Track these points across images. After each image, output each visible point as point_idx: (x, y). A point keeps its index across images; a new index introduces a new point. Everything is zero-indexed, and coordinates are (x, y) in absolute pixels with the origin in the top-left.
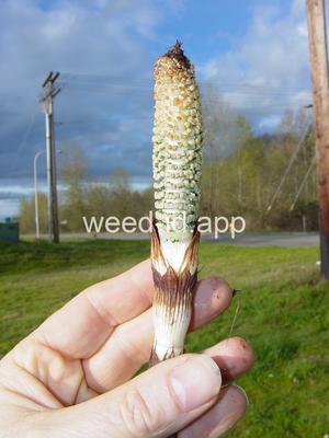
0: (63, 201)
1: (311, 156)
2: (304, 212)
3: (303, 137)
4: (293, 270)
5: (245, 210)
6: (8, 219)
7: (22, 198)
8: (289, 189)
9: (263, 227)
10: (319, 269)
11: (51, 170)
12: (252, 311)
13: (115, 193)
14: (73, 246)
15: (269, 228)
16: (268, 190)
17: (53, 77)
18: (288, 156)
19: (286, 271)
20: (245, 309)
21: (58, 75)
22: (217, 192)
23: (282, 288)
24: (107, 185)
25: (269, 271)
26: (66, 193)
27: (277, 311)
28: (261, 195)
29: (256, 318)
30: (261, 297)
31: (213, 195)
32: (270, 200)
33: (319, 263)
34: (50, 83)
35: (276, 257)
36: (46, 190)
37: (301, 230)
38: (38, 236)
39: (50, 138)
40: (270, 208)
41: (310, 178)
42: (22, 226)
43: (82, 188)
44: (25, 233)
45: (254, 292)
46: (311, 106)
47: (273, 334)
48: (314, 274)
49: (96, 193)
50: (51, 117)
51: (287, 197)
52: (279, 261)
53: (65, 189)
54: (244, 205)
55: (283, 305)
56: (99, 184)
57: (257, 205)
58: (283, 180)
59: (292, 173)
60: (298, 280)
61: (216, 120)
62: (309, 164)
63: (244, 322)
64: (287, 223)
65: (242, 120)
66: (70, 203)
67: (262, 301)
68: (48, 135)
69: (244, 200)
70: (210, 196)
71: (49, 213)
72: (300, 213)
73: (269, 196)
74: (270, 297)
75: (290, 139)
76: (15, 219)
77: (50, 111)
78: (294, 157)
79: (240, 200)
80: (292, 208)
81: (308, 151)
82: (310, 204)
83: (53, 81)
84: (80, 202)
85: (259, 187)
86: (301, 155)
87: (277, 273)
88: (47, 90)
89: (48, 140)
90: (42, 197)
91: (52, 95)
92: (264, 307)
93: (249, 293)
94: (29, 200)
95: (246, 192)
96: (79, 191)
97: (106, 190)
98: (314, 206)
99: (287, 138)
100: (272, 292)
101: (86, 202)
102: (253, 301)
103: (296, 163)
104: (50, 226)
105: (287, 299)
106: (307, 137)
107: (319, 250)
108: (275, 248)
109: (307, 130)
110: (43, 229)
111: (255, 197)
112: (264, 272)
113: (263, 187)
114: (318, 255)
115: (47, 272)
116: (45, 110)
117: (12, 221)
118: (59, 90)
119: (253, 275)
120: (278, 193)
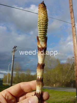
0: (14, 76)
1: (74, 69)
2: (72, 83)
3: (72, 65)
4: (69, 98)
5: (58, 81)
8: (68, 77)
9: (62, 86)
11: (12, 68)
13: (27, 75)
15: (63, 86)
16: (63, 77)
17: (15, 47)
18: (68, 69)
19: (68, 98)
22: (51, 77)
24: (25, 73)
25: (63, 98)
26: (15, 74)
28: (62, 78)
32: (64, 79)
33: (76, 96)
35: (65, 94)
36: (11, 73)
37: (71, 87)
38: (7, 84)
40: (64, 81)
41: (73, 74)
42: (4, 81)
43: (19, 73)
44: (4, 83)
46: (74, 57)
48: (75, 99)
49: (22, 74)
50: (14, 56)
51: (68, 79)
52: (66, 95)
53: (15, 73)
54: (58, 80)
56: (23, 72)
57: (60, 80)
58: (67, 74)
59: (69, 73)
60: (71, 101)
62: (73, 71)
64: (68, 85)
68: (13, 60)
70: (49, 77)
71: (11, 78)
72: (71, 83)
73: (64, 78)
75: (69, 65)
79: (56, 79)
80: (69, 82)
82: (74, 81)
83: (15, 48)
84: (18, 76)
85: (61, 76)
86: (71, 68)
87: (65, 98)
88: (14, 50)
89: (12, 61)
90: (9, 74)
94: (6, 75)
95: (58, 77)
96: (18, 73)
97: (25, 74)
101: (20, 76)
103: (70, 70)
104: (10, 82)
106: (73, 64)
108: (65, 92)
109: (73, 63)
111: (60, 78)
112: (62, 98)
113: (62, 76)
114: (76, 94)
116: (13, 54)
117: (2, 80)
118: (16, 50)
119: (59, 98)
120: (66, 78)
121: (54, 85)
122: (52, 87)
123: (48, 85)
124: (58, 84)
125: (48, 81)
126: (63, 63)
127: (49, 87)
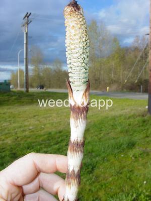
0: (31, 73)
1: (146, 58)
2: (141, 84)
3: (144, 49)
4: (135, 109)
5: (115, 81)
6: (5, 81)
7: (12, 71)
8: (135, 73)
9: (122, 90)
10: (147, 110)
11: (26, 59)
12: (115, 127)
13: (55, 71)
14: (35, 94)
15: (125, 90)
16: (126, 73)
17: (28, 15)
18: (136, 57)
19: (132, 110)
20: (112, 126)
21: (30, 14)
22: (102, 72)
23: (129, 118)
24: (51, 67)
25: (124, 109)
26: (33, 70)
27: (127, 128)
28: (122, 75)
29: (117, 130)
30: (120, 121)
31: (100, 74)
32: (126, 77)
33: (147, 107)
34: (26, 18)
37: (140, 92)
38: (19, 89)
39: (26, 44)
40: (126, 81)
41: (145, 68)
43: (40, 68)
45: (117, 119)
46: (148, 34)
47: (125, 137)
48: (145, 111)
49: (46, 70)
50: (27, 34)
51: (134, 77)
52: (128, 105)
53: (32, 68)
54: (114, 79)
55: (129, 125)
56: (47, 66)
57: (120, 80)
58: (133, 69)
59: (137, 65)
60: (137, 114)
61: (103, 39)
62: (146, 62)
63: (111, 132)
64: (133, 88)
65: (116, 39)
66: (34, 74)
67: (120, 123)
68: (25, 42)
69: (114, 77)
70: (99, 74)
71: (24, 78)
72: (139, 84)
74: (124, 121)
75: (138, 49)
76: (8, 81)
77: (27, 31)
78: (139, 58)
79: (112, 77)
80: (136, 82)
81: (145, 56)
82: (145, 80)
83: (28, 17)
84: (39, 74)
85: (122, 71)
86: (142, 57)
87: (128, 110)
88: (25, 21)
89: (25, 45)
90: (21, 71)
91: (28, 23)
92: (121, 125)
93: (115, 119)
94: (15, 72)
95: (115, 73)
96: (38, 69)
97: (51, 70)
98: (146, 81)
99: (136, 49)
100: (125, 119)
101: (41, 74)
102: (116, 123)
103: (139, 61)
104: (25, 84)
105: (132, 123)
106: (146, 49)
107: (148, 101)
108: (127, 99)
109: (146, 45)
110: (22, 86)
111: (119, 75)
112: (122, 110)
113: (123, 71)
114: (147, 103)
115: (23, 105)
116: (24, 31)
118: (31, 21)
119: (117, 111)
120: (130, 74)
121: (108, 88)
122: (103, 92)
123: (96, 89)
124: (114, 87)
125: (96, 80)
126: (127, 47)
127: (98, 92)
